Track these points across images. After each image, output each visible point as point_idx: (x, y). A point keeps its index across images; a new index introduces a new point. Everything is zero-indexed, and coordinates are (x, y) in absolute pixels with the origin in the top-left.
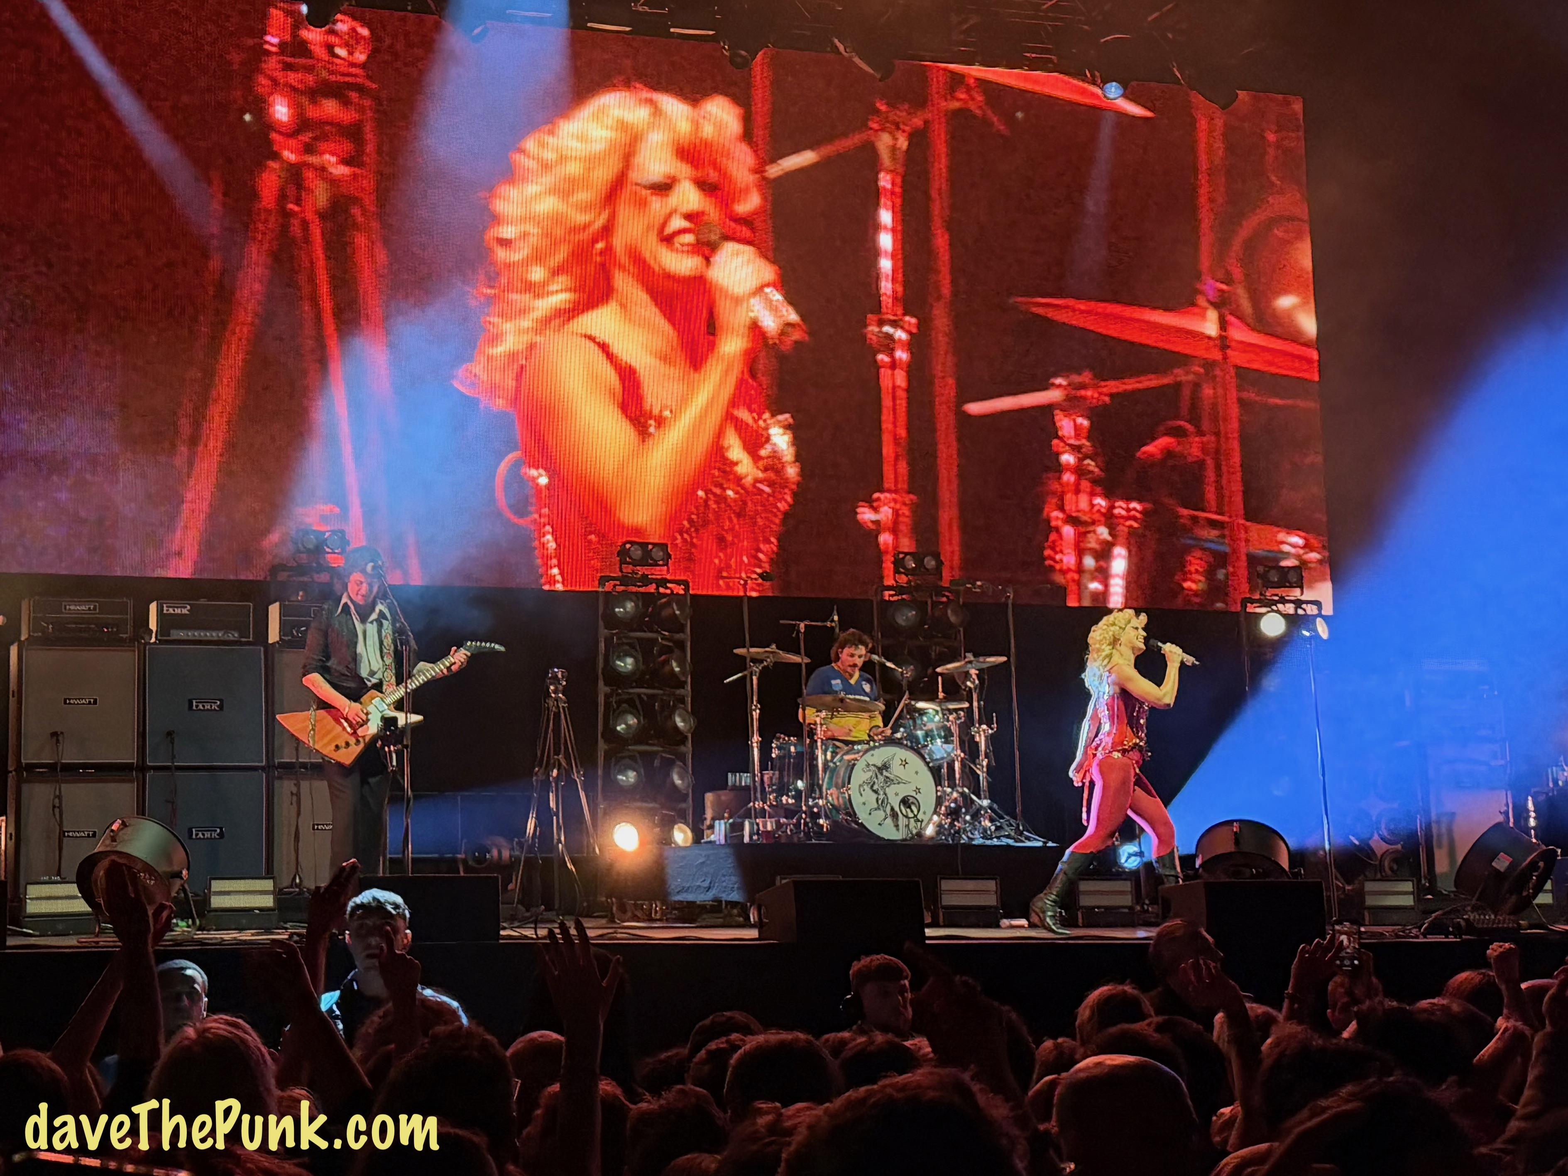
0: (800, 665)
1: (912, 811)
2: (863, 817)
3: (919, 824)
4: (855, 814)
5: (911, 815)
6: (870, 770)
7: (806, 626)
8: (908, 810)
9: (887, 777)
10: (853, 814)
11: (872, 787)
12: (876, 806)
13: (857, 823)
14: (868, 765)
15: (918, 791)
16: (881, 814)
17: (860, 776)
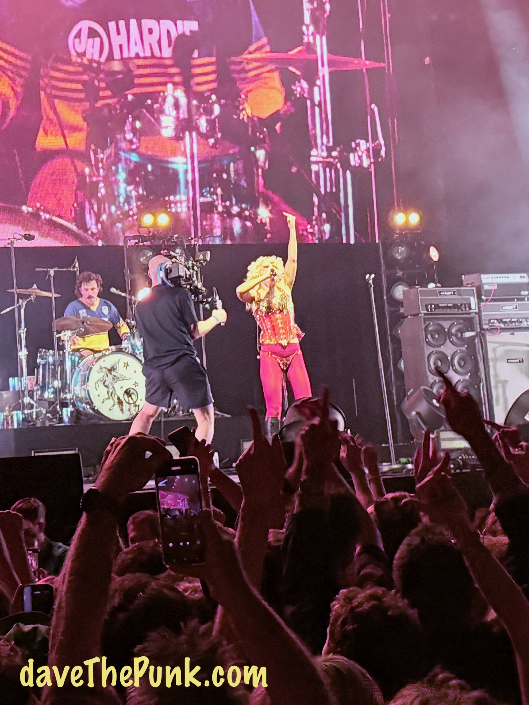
0: (51, 298)
3: (137, 408)
6: (102, 372)
7: (55, 271)
9: (115, 376)
11: (104, 383)
12: (107, 396)
13: (93, 409)
14: (101, 368)
15: (136, 384)
17: (95, 376)
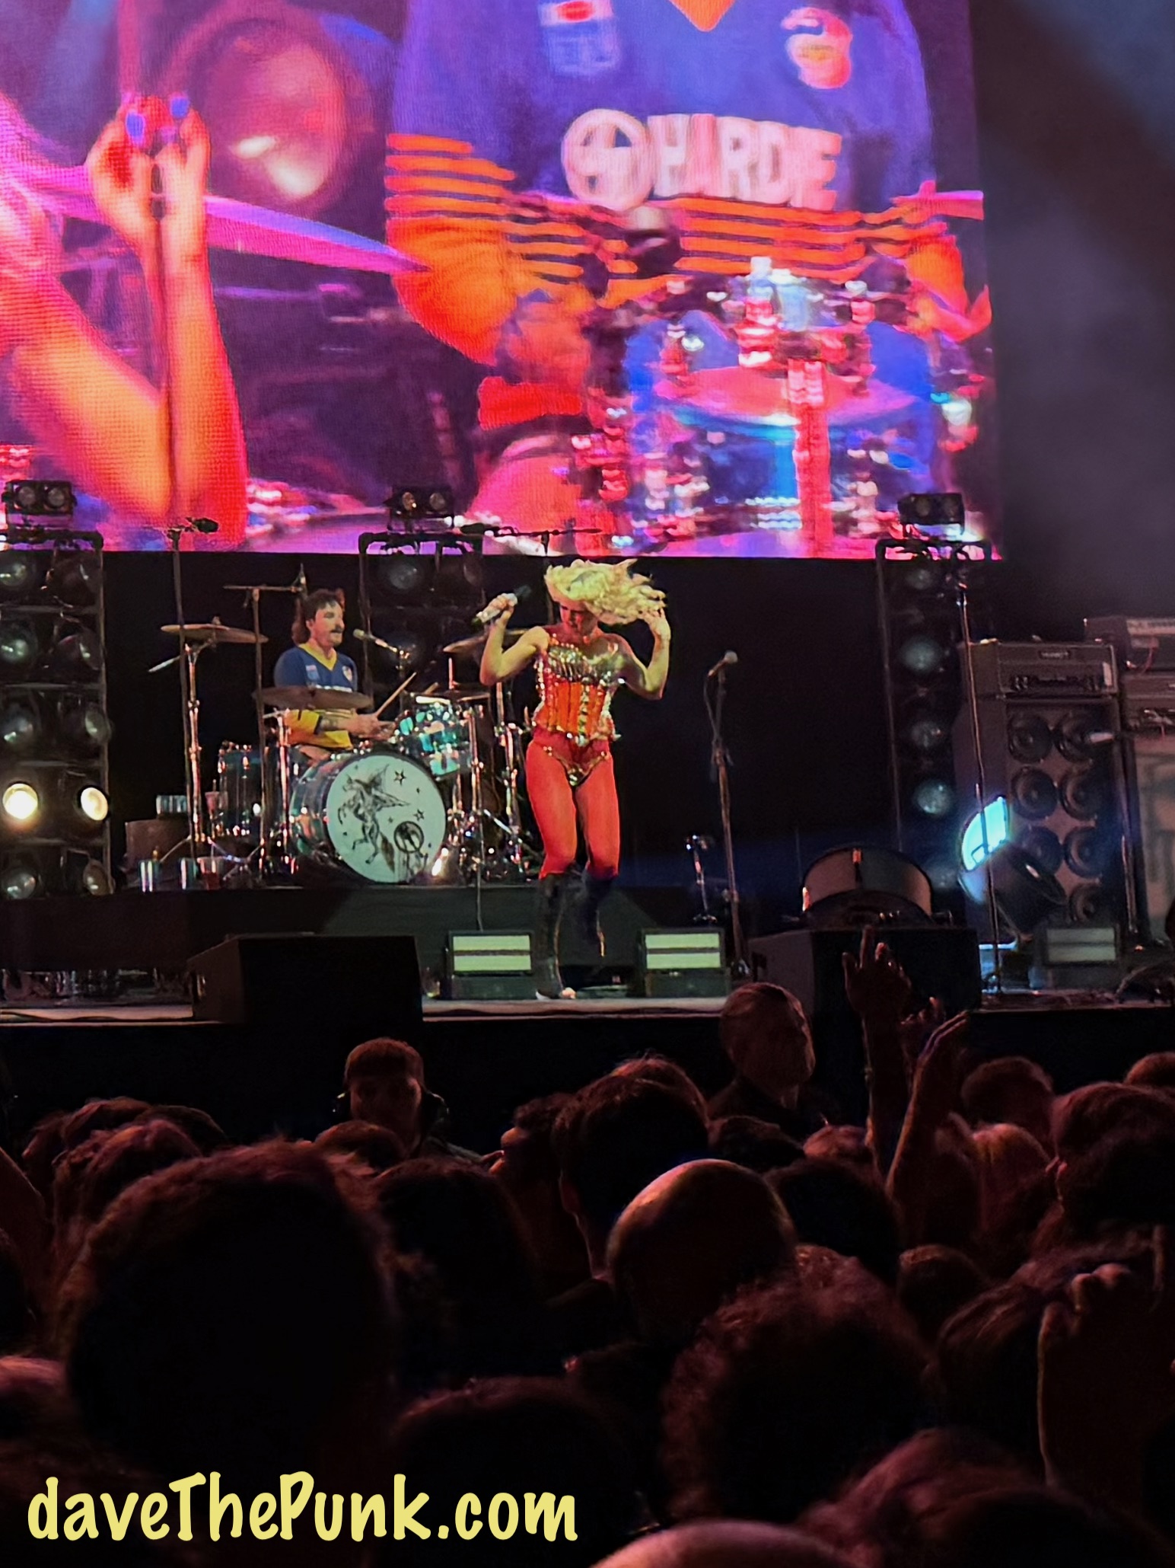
0: (253, 646)
1: (412, 843)
2: (343, 852)
3: (422, 860)
4: (333, 848)
5: (410, 848)
6: (352, 788)
7: (261, 592)
8: (407, 842)
9: (376, 797)
10: (330, 848)
11: (356, 811)
12: (361, 836)
13: (336, 860)
14: (350, 781)
15: (420, 815)
16: (369, 848)
17: (339, 795)
